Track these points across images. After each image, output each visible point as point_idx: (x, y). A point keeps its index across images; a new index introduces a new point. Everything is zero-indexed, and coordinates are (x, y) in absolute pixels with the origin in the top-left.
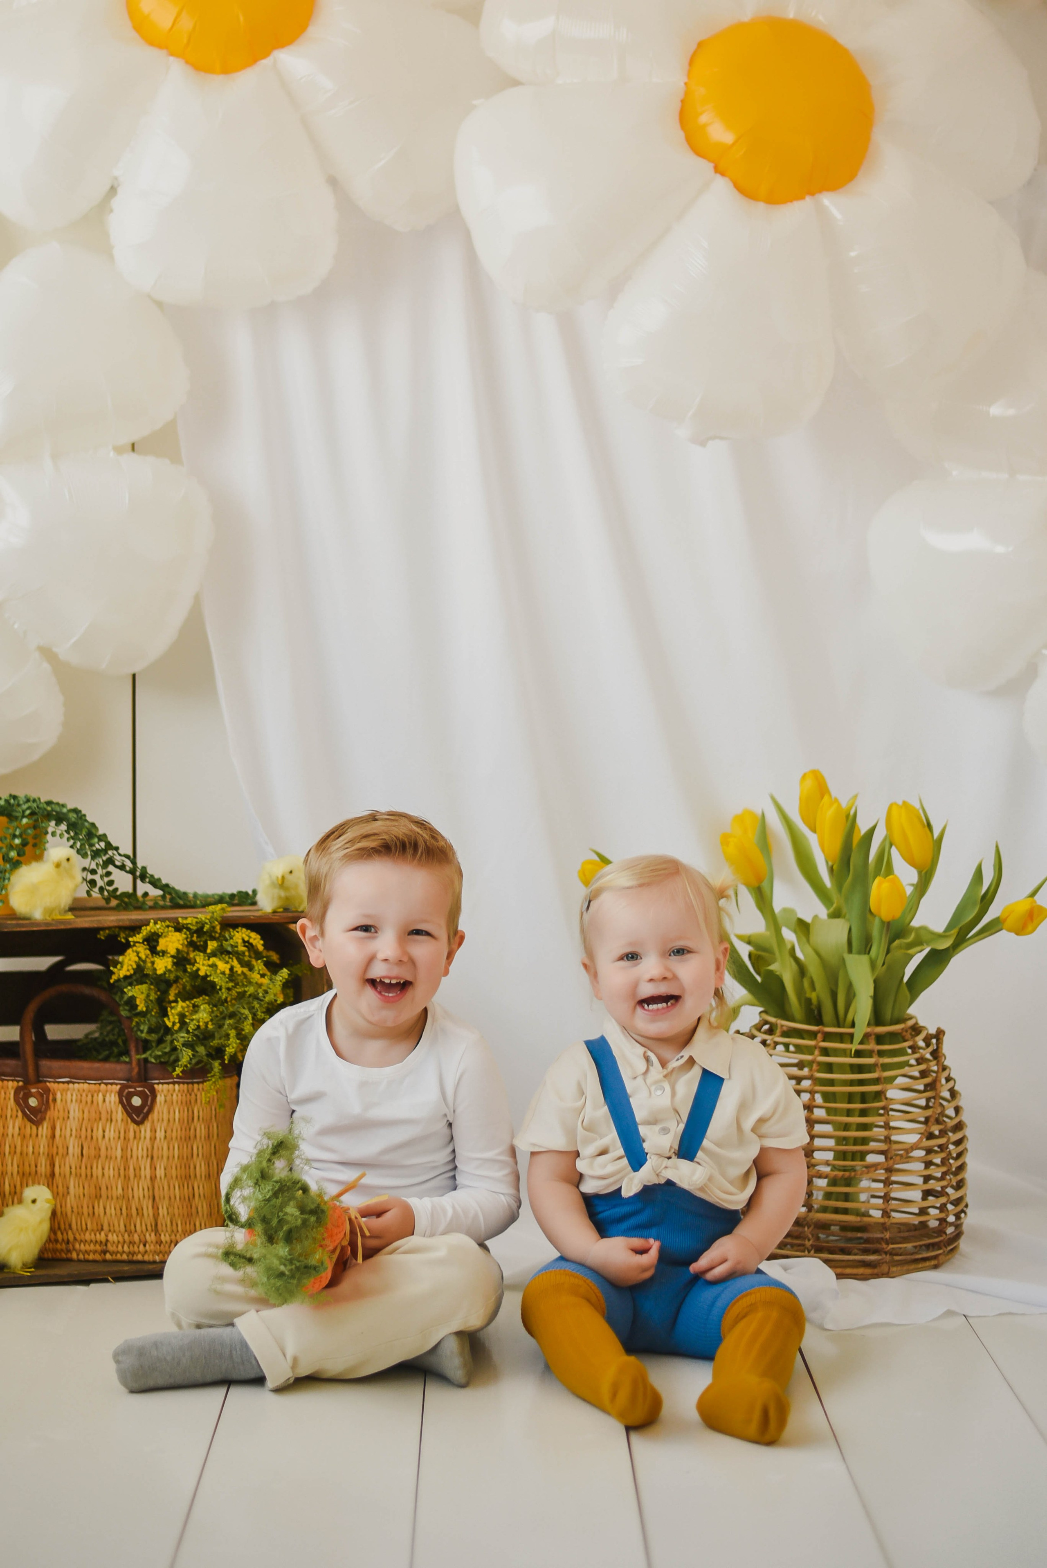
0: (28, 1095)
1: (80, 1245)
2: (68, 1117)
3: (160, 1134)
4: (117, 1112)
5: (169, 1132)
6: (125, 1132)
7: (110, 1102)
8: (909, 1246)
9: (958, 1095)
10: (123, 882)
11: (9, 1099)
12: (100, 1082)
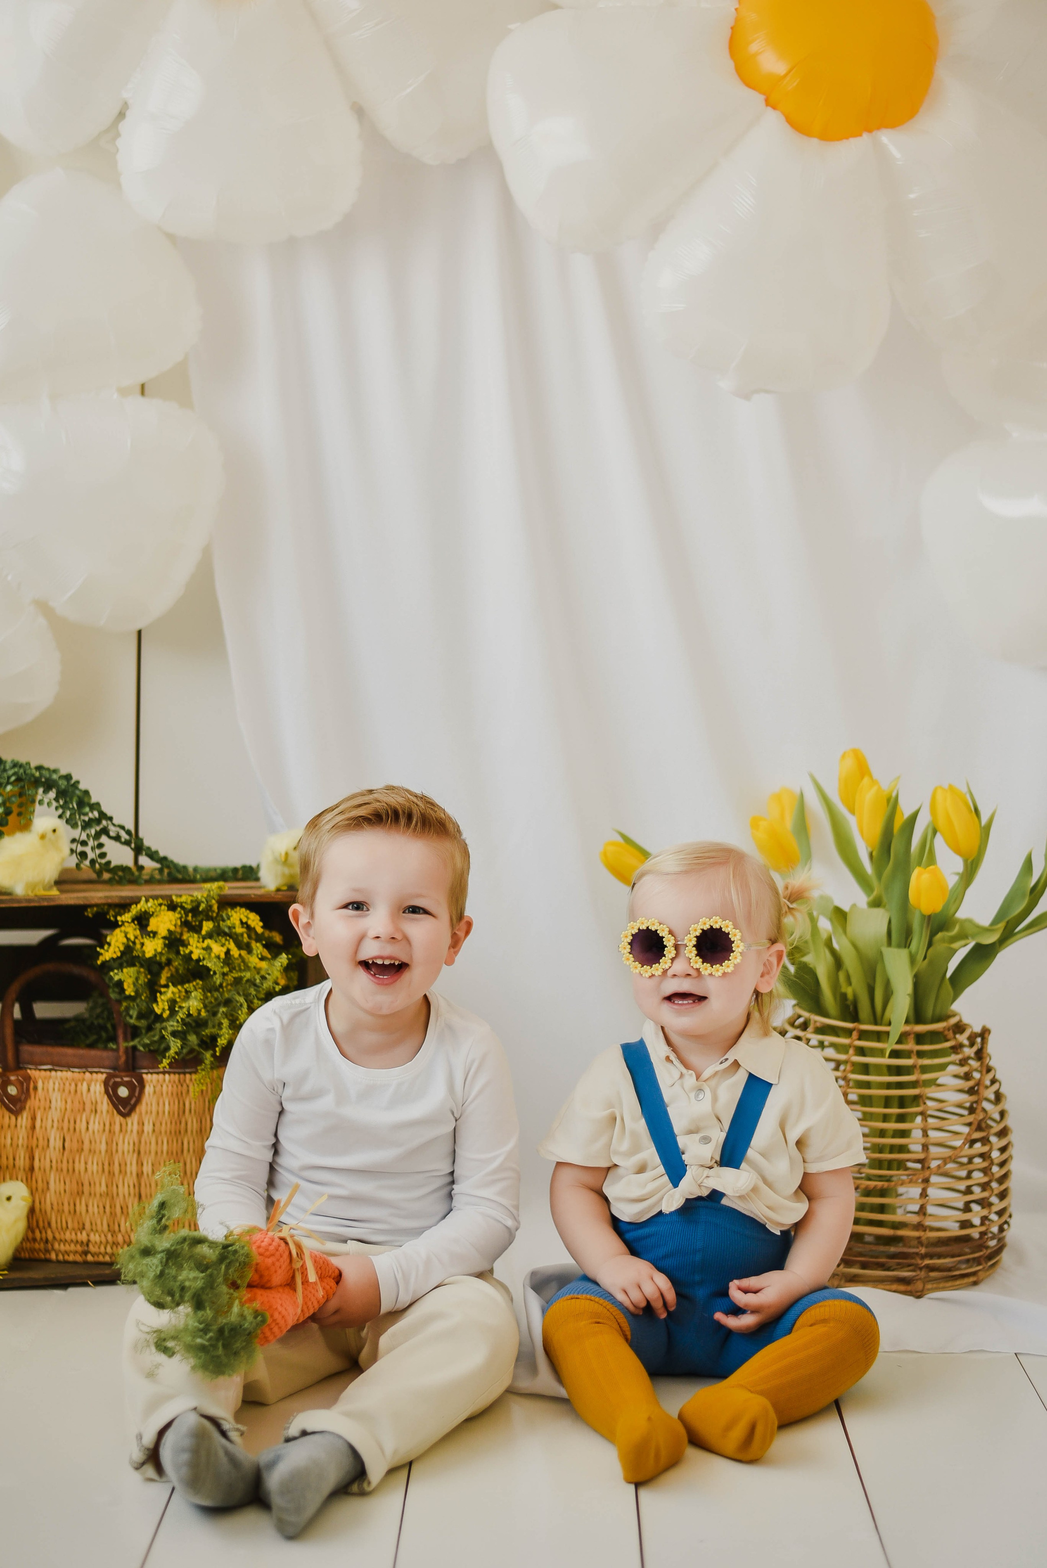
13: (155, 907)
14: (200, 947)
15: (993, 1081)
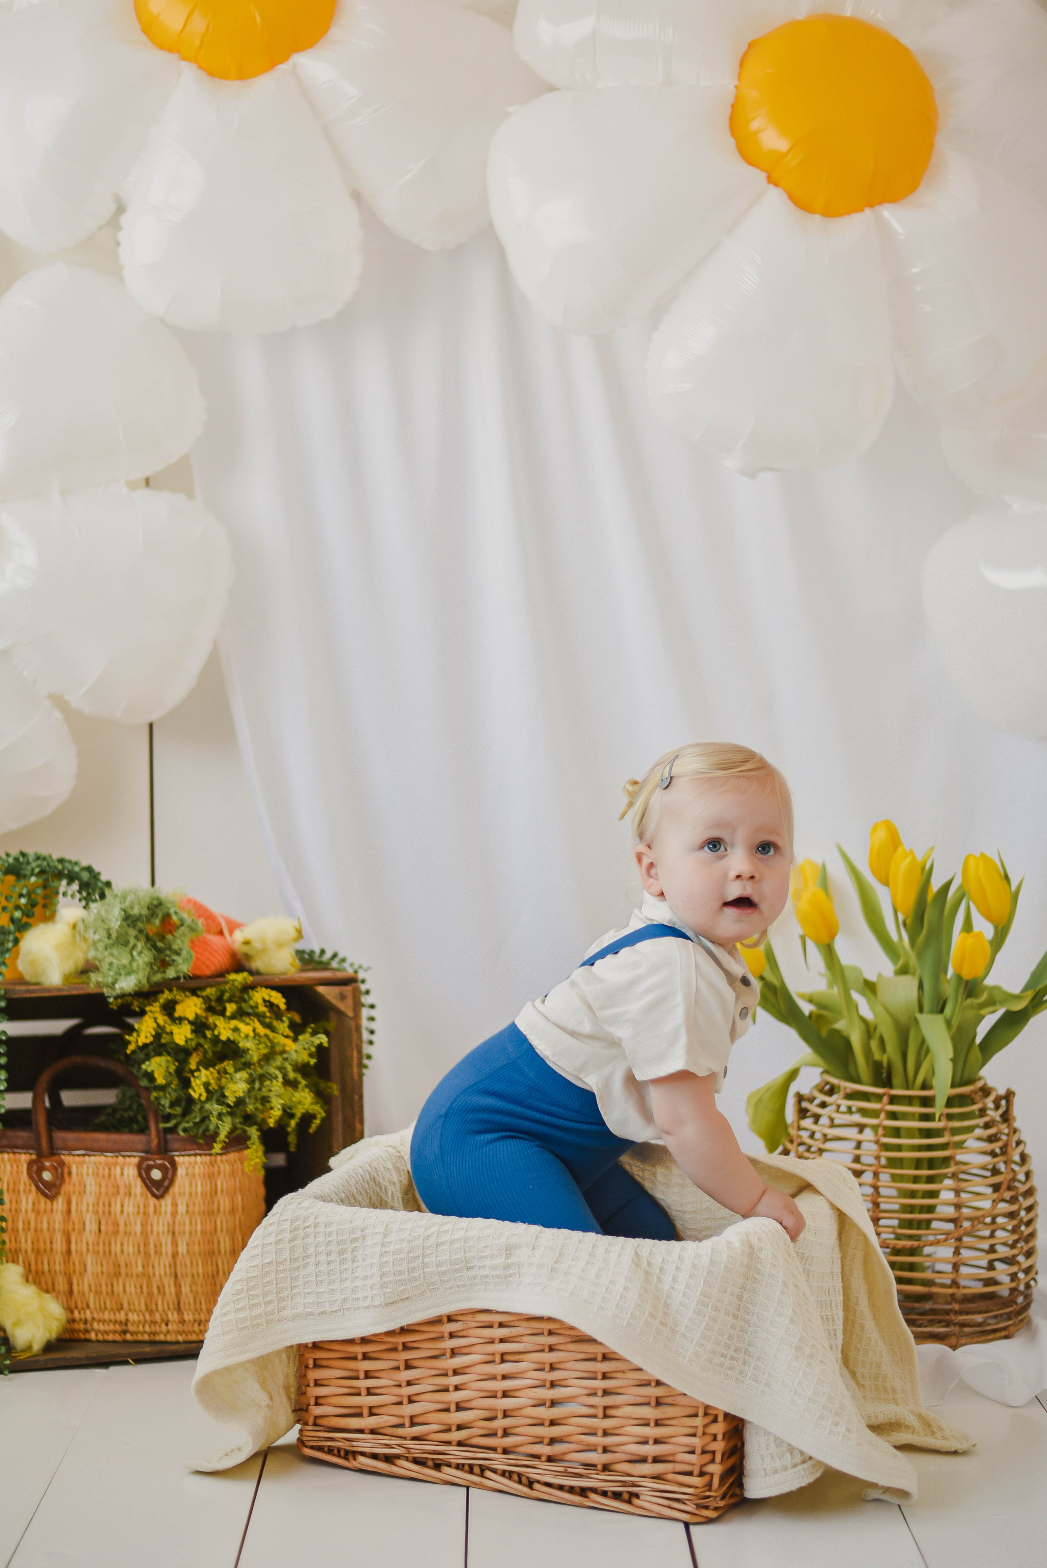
0: (42, 1169)
1: (98, 1324)
2: (85, 1192)
3: (182, 1209)
4: (136, 1186)
5: (191, 1205)
6: (145, 1207)
7: (128, 1176)
8: (979, 1318)
9: (1030, 1159)
11: (22, 1172)
12: (117, 1154)
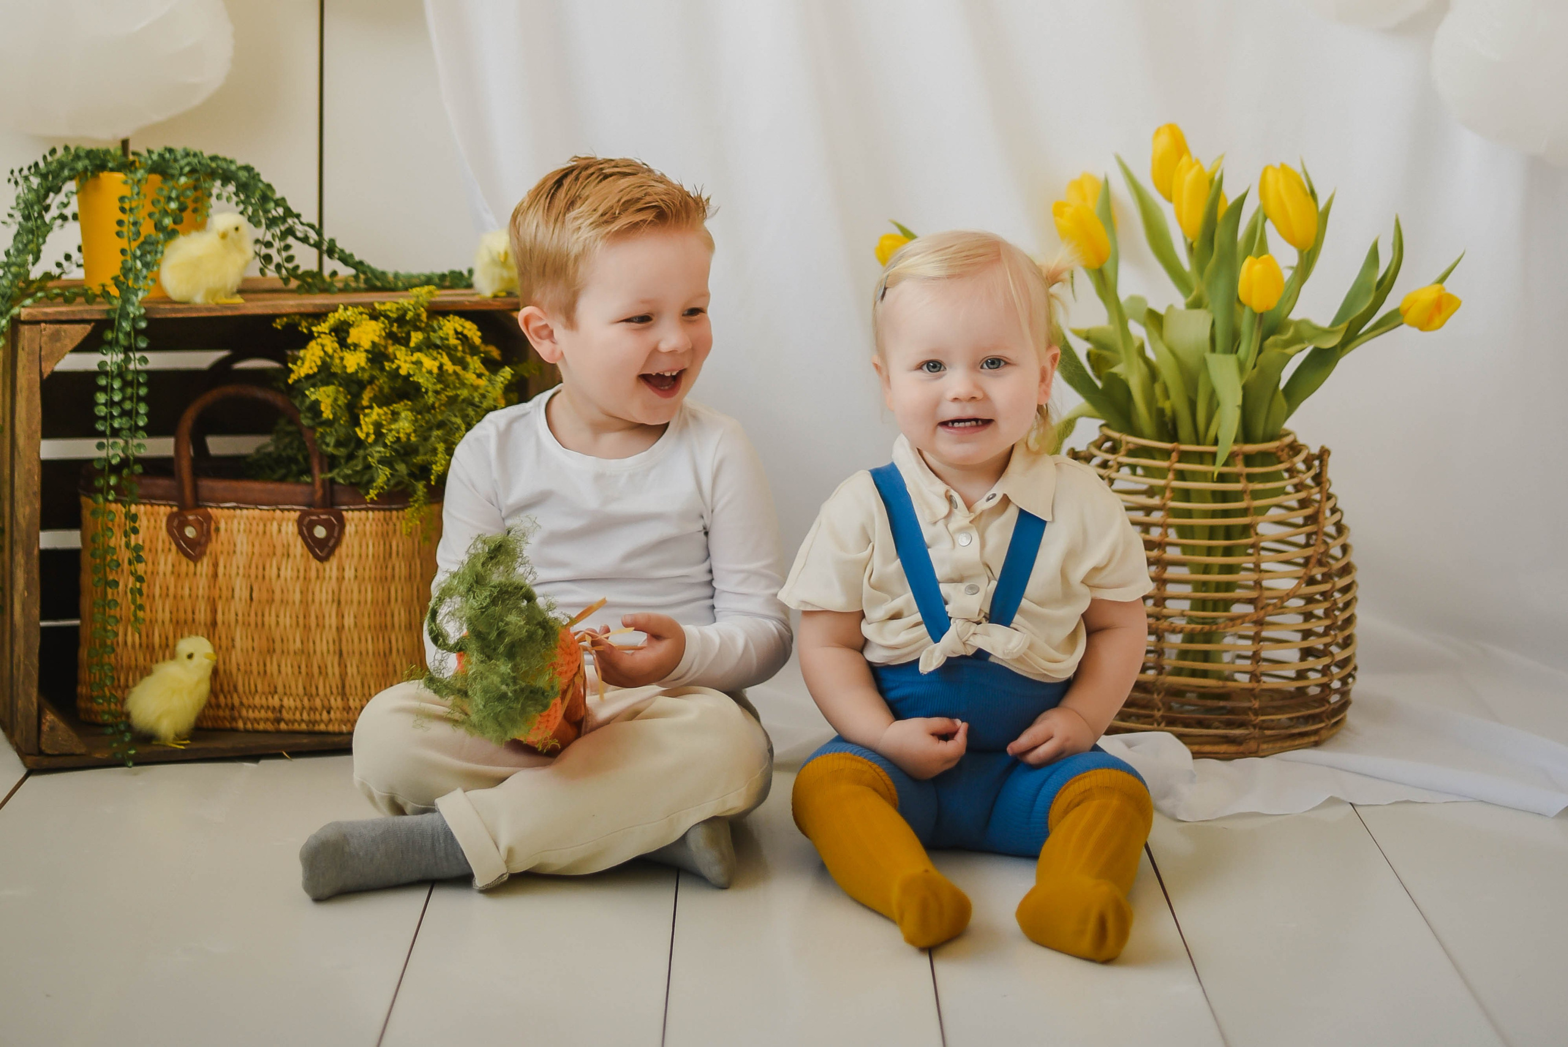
0: (184, 524)
1: (247, 711)
2: (234, 552)
3: (349, 573)
4: (295, 546)
5: (360, 570)
6: (305, 570)
7: (287, 533)
8: (1283, 717)
9: (1346, 531)
10: (306, 258)
11: (161, 528)
12: (274, 507)
13: (355, 316)
14: (409, 361)
15: (1334, 510)
